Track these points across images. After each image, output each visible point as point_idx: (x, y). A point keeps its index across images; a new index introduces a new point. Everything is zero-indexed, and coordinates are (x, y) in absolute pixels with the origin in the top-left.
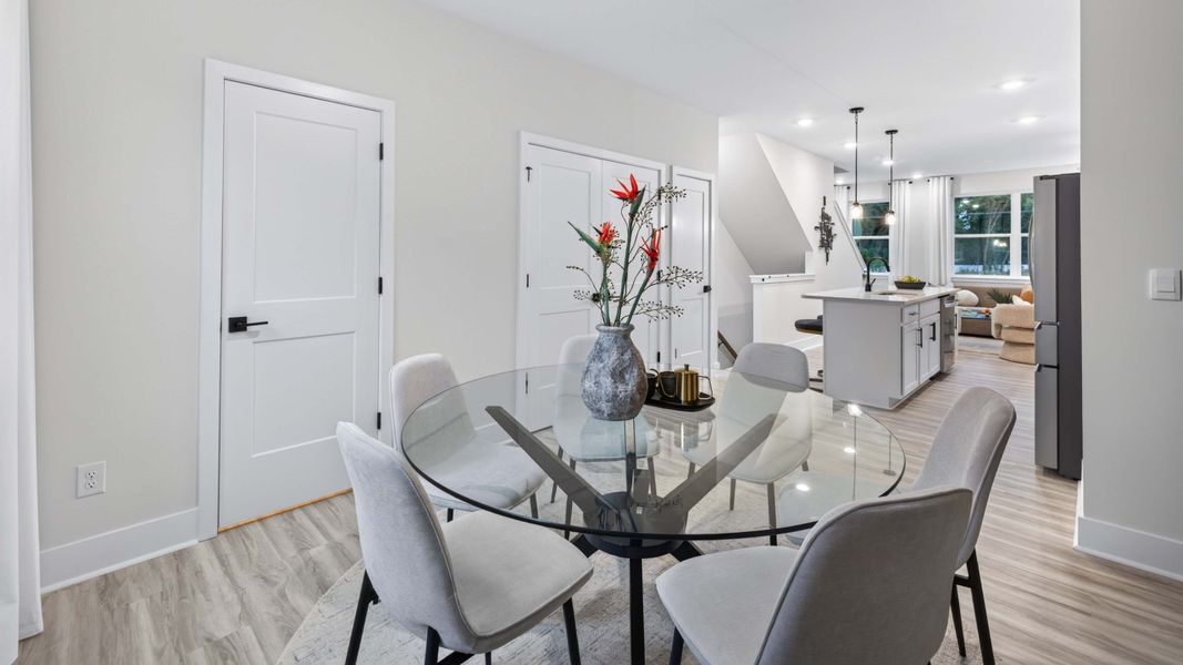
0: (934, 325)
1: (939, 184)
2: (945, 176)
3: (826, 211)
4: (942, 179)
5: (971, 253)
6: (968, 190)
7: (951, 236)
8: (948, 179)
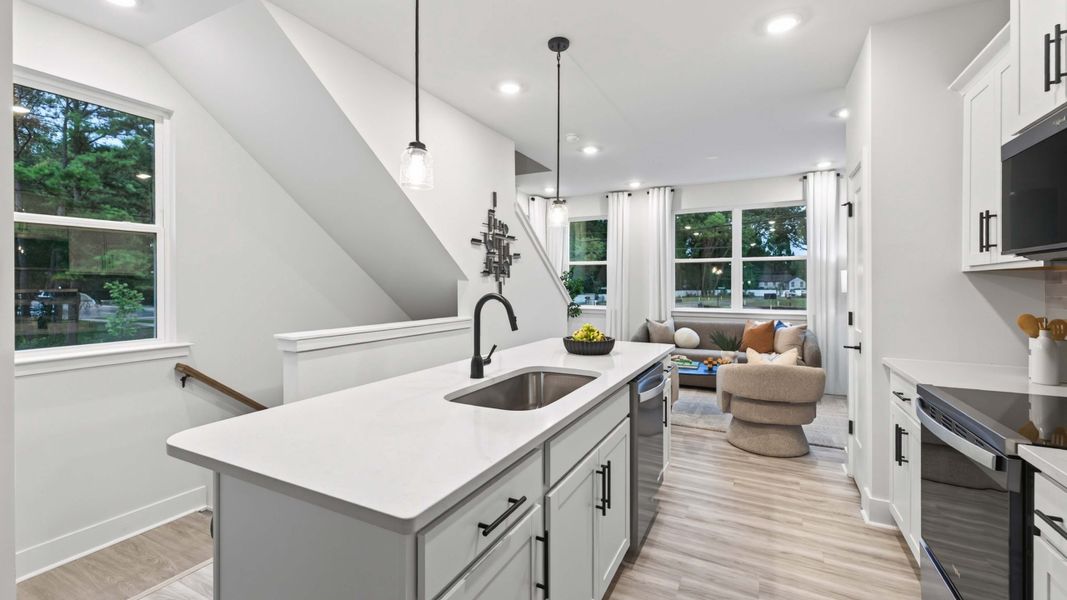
0: (606, 471)
1: (658, 196)
2: (665, 187)
3: (498, 216)
4: (662, 189)
5: (695, 281)
6: (689, 206)
7: (671, 261)
8: (668, 190)
